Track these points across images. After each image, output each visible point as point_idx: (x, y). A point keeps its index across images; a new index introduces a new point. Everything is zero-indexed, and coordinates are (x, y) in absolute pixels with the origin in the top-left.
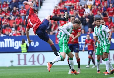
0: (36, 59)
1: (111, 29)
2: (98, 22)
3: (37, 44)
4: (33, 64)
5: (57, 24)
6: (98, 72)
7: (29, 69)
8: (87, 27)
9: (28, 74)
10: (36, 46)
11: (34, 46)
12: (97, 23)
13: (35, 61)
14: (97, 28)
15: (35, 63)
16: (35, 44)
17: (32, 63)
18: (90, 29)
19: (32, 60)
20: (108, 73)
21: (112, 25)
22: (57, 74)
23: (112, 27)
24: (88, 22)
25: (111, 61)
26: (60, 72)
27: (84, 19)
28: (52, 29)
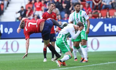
0: (9, 46)
1: (89, 15)
2: (78, 6)
3: (11, 30)
4: (7, 51)
5: (32, 10)
6: (75, 60)
7: (3, 57)
8: (63, 13)
9: (2, 62)
10: (10, 33)
11: (8, 33)
12: (77, 8)
13: (9, 49)
14: (76, 14)
15: (9, 50)
16: (9, 30)
17: (5, 50)
18: (66, 15)
19: (5, 47)
20: (86, 61)
21: (90, 11)
22: (32, 62)
23: (90, 12)
24: (64, 7)
25: (89, 48)
26: (35, 59)
27: (60, 5)
28: (27, 15)
